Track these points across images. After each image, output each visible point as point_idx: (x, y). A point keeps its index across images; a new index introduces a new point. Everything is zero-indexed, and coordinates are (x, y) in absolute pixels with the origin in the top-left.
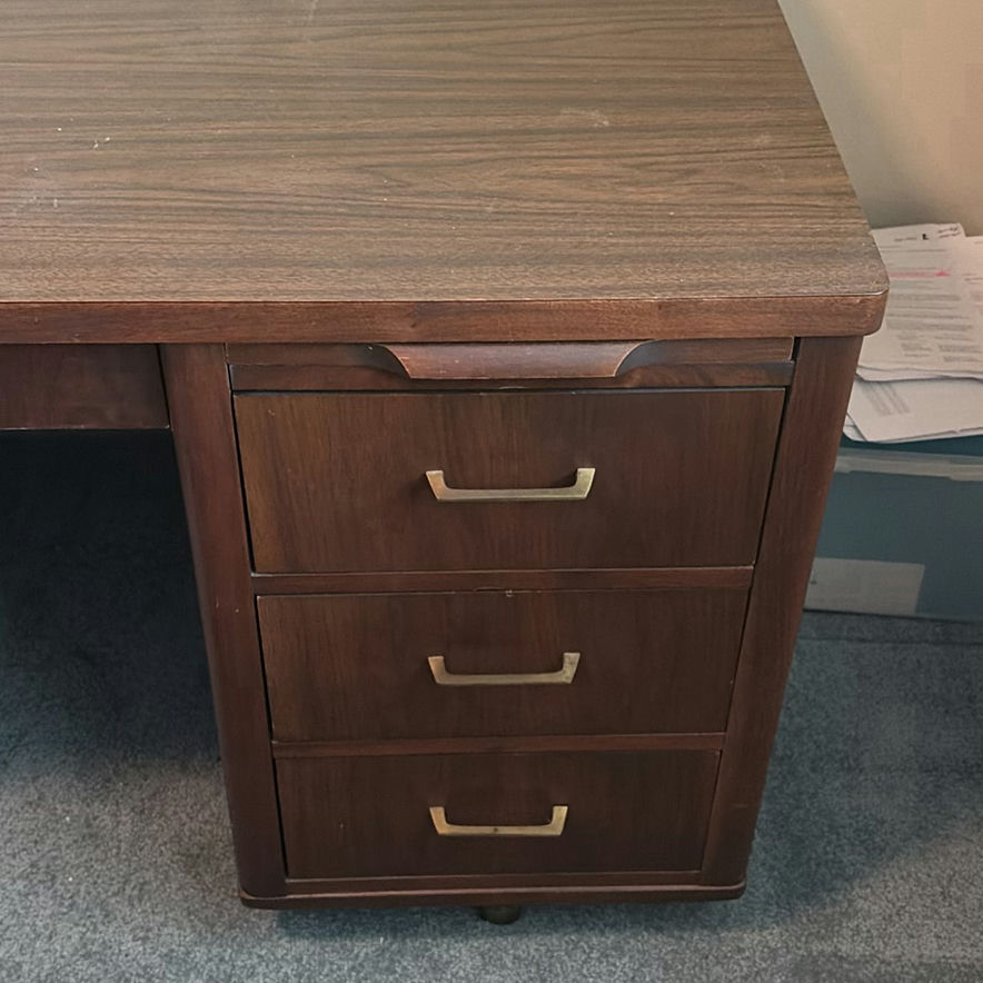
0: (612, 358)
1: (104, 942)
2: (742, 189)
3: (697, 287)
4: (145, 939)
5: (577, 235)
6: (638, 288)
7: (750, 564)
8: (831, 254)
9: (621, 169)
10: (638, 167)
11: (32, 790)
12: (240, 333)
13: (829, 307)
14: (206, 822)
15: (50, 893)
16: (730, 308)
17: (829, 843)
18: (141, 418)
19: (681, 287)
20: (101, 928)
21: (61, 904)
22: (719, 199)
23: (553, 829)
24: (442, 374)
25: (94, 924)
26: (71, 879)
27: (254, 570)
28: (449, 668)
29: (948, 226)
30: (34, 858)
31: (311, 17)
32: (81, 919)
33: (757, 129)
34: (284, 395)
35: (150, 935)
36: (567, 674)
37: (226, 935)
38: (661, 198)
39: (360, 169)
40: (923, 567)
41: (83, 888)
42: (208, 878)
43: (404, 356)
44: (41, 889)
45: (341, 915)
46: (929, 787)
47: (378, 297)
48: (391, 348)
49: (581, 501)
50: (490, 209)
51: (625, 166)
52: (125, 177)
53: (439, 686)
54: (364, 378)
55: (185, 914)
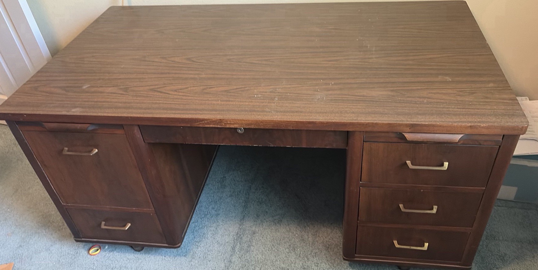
0: (457, 137)
1: (308, 266)
2: (487, 98)
3: (479, 122)
4: (317, 266)
5: (448, 108)
6: (465, 122)
7: (484, 187)
8: (513, 115)
9: (456, 92)
10: (460, 91)
11: (288, 227)
12: (369, 129)
13: (514, 128)
14: (330, 239)
15: (294, 253)
16: (488, 128)
17: (492, 258)
18: (341, 146)
19: (476, 122)
20: (307, 262)
21: (297, 256)
22: (482, 100)
23: (425, 248)
24: (415, 140)
25: (305, 261)
26: (299, 250)
27: (361, 181)
28: (405, 207)
29: (524, 98)
30: (290, 244)
31: (374, 53)
32: (302, 260)
33: (489, 82)
34: (375, 143)
35: (318, 265)
36: (434, 211)
37: (337, 267)
38: (467, 99)
39: (392, 91)
40: (517, 188)
41: (302, 253)
42: (331, 253)
43: (407, 135)
44: (292, 251)
45: (364, 265)
46: (519, 246)
47: (402, 122)
48: (403, 133)
49: (445, 170)
50: (425, 101)
51: (458, 91)
52: (338, 92)
53: (402, 212)
54: (396, 140)
55: (326, 261)
